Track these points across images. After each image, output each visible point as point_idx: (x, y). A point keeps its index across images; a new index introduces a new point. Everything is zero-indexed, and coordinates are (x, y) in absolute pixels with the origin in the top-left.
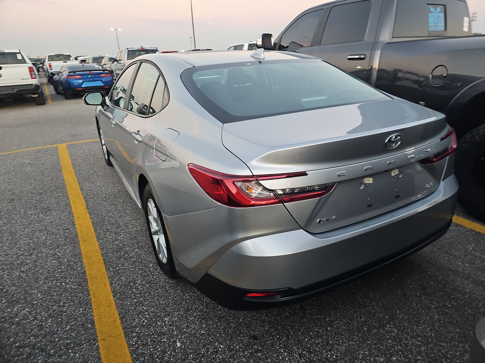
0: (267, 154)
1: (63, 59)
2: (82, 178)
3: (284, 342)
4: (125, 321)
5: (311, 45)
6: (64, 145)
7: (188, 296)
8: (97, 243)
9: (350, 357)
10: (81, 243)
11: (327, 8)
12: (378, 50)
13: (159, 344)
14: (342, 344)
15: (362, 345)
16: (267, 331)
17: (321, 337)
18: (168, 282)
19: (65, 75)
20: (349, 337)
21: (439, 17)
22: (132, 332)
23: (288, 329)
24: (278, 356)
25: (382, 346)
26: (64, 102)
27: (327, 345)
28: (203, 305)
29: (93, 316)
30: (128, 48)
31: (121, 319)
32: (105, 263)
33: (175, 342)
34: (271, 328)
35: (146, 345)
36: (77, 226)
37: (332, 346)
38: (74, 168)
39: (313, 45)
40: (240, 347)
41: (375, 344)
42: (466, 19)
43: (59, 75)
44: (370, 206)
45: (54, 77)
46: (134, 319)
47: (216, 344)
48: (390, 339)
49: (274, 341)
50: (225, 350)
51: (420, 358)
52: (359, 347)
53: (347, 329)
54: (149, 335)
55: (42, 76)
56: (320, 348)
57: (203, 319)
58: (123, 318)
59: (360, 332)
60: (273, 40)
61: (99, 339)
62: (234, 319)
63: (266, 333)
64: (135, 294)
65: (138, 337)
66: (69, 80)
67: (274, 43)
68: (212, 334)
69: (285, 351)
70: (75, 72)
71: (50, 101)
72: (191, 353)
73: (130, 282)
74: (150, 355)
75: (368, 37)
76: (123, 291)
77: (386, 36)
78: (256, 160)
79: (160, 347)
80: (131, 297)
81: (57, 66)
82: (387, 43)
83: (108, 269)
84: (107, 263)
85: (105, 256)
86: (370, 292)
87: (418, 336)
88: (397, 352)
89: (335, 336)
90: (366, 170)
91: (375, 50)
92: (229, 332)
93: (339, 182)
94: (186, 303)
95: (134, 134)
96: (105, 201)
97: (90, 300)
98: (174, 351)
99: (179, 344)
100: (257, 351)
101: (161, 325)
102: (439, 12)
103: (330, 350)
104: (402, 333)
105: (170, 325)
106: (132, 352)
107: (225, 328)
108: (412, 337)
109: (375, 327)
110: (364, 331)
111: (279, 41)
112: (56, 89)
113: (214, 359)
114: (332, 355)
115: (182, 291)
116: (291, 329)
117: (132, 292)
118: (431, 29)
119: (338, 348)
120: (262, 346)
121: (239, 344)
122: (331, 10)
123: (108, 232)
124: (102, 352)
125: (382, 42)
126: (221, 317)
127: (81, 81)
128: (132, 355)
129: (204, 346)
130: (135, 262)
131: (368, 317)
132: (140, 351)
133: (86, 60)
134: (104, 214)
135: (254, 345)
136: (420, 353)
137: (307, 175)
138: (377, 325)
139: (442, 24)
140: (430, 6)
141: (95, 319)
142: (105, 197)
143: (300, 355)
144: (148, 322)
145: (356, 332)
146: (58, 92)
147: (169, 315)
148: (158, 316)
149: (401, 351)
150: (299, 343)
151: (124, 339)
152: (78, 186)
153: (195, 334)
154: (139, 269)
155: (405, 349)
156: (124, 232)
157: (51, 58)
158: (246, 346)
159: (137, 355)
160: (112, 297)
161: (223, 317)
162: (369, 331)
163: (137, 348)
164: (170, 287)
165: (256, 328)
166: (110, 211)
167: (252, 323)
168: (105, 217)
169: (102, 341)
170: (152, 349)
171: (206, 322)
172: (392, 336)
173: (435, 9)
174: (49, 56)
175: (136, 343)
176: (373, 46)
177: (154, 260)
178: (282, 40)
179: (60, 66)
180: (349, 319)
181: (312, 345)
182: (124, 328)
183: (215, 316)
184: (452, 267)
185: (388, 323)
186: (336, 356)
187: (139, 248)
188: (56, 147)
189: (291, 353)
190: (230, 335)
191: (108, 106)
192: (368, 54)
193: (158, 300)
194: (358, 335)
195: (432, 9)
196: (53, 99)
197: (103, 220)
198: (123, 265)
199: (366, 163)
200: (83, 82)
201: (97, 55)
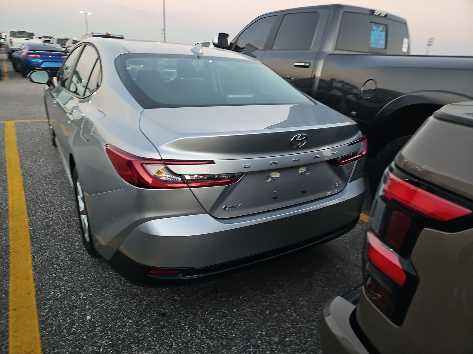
0: (178, 140)
1: (26, 37)
2: (24, 156)
3: (190, 320)
4: (40, 294)
5: (264, 48)
6: (12, 123)
7: (108, 274)
8: (27, 219)
9: (248, 336)
10: (10, 218)
11: (281, 15)
12: (322, 60)
13: (69, 316)
14: (244, 324)
15: (261, 326)
16: (177, 309)
17: (226, 317)
18: (91, 261)
19: (25, 52)
20: (252, 318)
21: (380, 35)
22: (45, 304)
23: (197, 309)
24: (181, 332)
25: (279, 327)
26: (21, 80)
27: (229, 325)
28: (120, 283)
29: (8, 287)
30: (92, 33)
31: (37, 291)
32: (31, 238)
33: (85, 315)
34: (181, 307)
35: (57, 316)
36: (10, 201)
37: (234, 326)
38: (18, 146)
39: (265, 48)
40: (147, 323)
41: (273, 326)
42: (406, 41)
43: (19, 52)
44: (275, 198)
45: (14, 54)
46: (49, 292)
47: (125, 319)
48: (288, 322)
49: (181, 319)
50: (132, 325)
51: (311, 340)
52: (258, 327)
53: (250, 311)
54: (61, 307)
55: (2, 52)
56: (222, 326)
57: (117, 296)
58: (38, 291)
59: (262, 314)
60: (230, 40)
61: (10, 308)
62: (147, 297)
63: (175, 312)
64: (55, 269)
65: (50, 309)
66: (29, 58)
67: (230, 43)
68: (123, 310)
69: (189, 328)
70: (35, 51)
71: (6, 78)
72: (99, 326)
73: (52, 258)
74: (58, 325)
75: (313, 47)
76: (43, 266)
77: (329, 48)
78: (166, 145)
79: (70, 319)
80: (50, 272)
81: (18, 43)
82: (330, 54)
83: (32, 245)
84: (33, 238)
85: (32, 232)
86: (280, 280)
87: (314, 321)
88: (291, 333)
89: (238, 317)
90: (271, 164)
91: (319, 60)
92: (140, 308)
93: (247, 173)
94: (104, 280)
95: (68, 114)
96: (44, 180)
97: (9, 272)
98: (83, 323)
99: (88, 317)
100: (163, 327)
101: (74, 299)
102: (381, 31)
103: (231, 329)
104: (300, 317)
105: (84, 300)
106: (41, 322)
107: (137, 305)
108: (308, 322)
109: (277, 311)
110: (266, 314)
111: (235, 41)
112: (15, 65)
113: (120, 332)
114: (232, 333)
115: (103, 270)
116: (200, 309)
117: (53, 268)
118: (373, 46)
119: (238, 328)
120: (169, 323)
121: (147, 320)
122: (284, 17)
123: (40, 209)
124: (11, 321)
125: (326, 53)
126: (135, 295)
127: (41, 61)
128: (40, 325)
129: (113, 320)
130: (62, 239)
131: (273, 302)
132: (49, 322)
133: (50, 41)
134: (40, 192)
135: (162, 321)
136: (311, 336)
137: (214, 163)
138: (279, 309)
139: (383, 42)
140: (373, 24)
141: (11, 290)
142: (44, 176)
143: (202, 332)
144: (63, 296)
145: (258, 315)
146: (17, 70)
147: (85, 291)
148: (74, 291)
149: (295, 333)
150: (204, 322)
151: (35, 310)
152: (18, 164)
153: (107, 309)
154: (65, 247)
155: (299, 331)
156: (57, 211)
157: (14, 34)
158: (154, 322)
159: (45, 325)
160: (31, 272)
161: (138, 296)
162: (270, 313)
163: (47, 319)
164: (92, 265)
165: (167, 306)
166: (47, 190)
167: (164, 302)
168: (40, 195)
169: (13, 311)
170: (61, 321)
171: (121, 298)
172: (290, 319)
173: (378, 28)
174: (11, 32)
175: (47, 314)
176: (318, 56)
177: (81, 240)
178: (239, 41)
179: (20, 44)
180: (255, 303)
181: (215, 323)
182: (38, 300)
183: (130, 294)
184: (359, 263)
185: (289, 308)
186: (235, 334)
187: (68, 227)
188: (4, 123)
189: (194, 330)
190: (141, 311)
191: (54, 86)
192: (312, 62)
193: (77, 276)
194: (259, 317)
195: (374, 27)
196: (11, 75)
197: (38, 198)
198: (49, 242)
199: (272, 159)
200: (43, 62)
201: (62, 37)
